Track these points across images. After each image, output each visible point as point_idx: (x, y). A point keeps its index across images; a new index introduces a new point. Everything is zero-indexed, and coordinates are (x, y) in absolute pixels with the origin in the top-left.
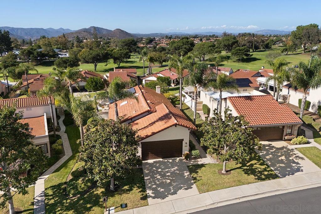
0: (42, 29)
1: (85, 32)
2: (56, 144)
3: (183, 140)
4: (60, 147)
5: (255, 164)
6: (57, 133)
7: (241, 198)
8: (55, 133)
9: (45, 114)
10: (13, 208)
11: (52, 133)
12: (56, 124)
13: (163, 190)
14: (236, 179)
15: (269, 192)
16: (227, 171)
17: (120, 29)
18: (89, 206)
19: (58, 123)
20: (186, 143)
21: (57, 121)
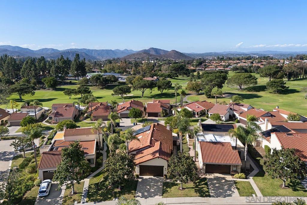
0: (111, 50)
1: (144, 53)
2: (99, 159)
3: (163, 166)
4: (101, 161)
5: (204, 187)
6: (101, 151)
7: (182, 203)
8: (100, 151)
9: (96, 140)
10: (73, 190)
11: (98, 151)
12: (102, 146)
13: (147, 194)
14: (185, 193)
15: (199, 203)
16: (183, 188)
17: (175, 51)
18: (110, 196)
19: (103, 145)
20: (166, 169)
21: (103, 144)
